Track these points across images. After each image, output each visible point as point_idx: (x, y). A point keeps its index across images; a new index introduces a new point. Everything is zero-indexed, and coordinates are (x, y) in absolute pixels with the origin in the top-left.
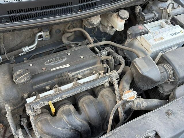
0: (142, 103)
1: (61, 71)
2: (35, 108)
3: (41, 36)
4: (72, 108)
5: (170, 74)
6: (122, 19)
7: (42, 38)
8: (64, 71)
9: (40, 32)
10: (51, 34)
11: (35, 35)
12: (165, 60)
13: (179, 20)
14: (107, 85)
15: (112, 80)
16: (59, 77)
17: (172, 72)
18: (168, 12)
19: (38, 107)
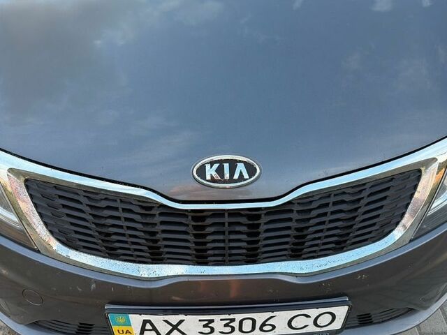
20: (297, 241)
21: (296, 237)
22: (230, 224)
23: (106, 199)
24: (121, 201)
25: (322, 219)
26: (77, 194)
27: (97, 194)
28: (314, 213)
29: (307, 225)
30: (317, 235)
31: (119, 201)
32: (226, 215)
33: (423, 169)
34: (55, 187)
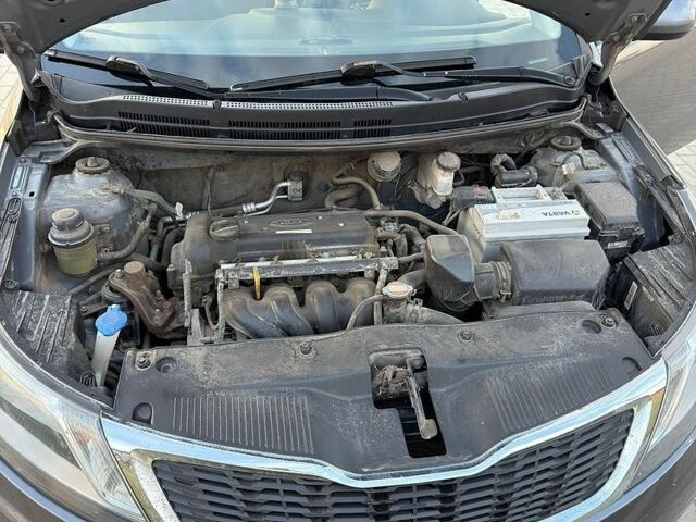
0: (423, 312)
1: (294, 238)
2: (231, 277)
3: (284, 190)
4: (292, 296)
5: (503, 280)
6: (446, 169)
7: (286, 193)
8: (299, 238)
9: (285, 180)
10: (305, 190)
11: (273, 185)
12: (505, 254)
13: (586, 191)
14: (369, 274)
15: (380, 267)
16: (285, 248)
17: (509, 277)
18: (565, 173)
19: (236, 276)
20: (499, 510)
21: (498, 507)
22: (419, 499)
23: (263, 480)
24: (282, 481)
25: (529, 481)
26: (225, 476)
27: (251, 474)
28: (519, 475)
29: (510, 491)
30: (522, 502)
31: (279, 481)
32: (414, 489)
33: (635, 409)
34: (195, 469)
